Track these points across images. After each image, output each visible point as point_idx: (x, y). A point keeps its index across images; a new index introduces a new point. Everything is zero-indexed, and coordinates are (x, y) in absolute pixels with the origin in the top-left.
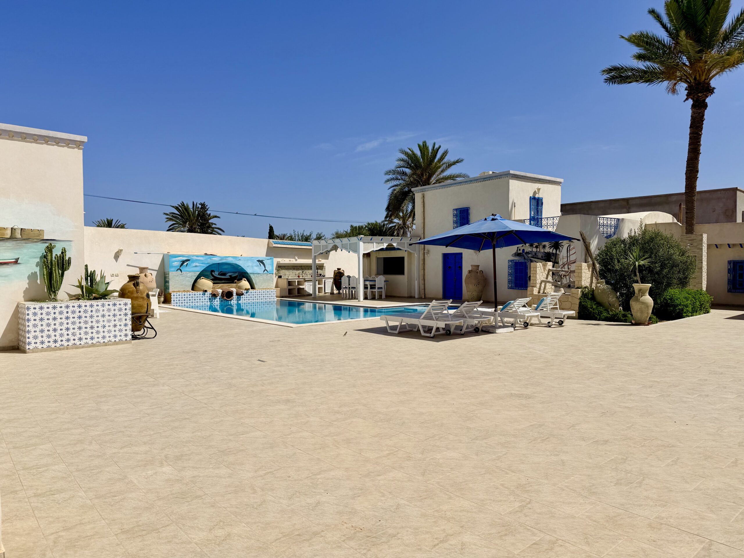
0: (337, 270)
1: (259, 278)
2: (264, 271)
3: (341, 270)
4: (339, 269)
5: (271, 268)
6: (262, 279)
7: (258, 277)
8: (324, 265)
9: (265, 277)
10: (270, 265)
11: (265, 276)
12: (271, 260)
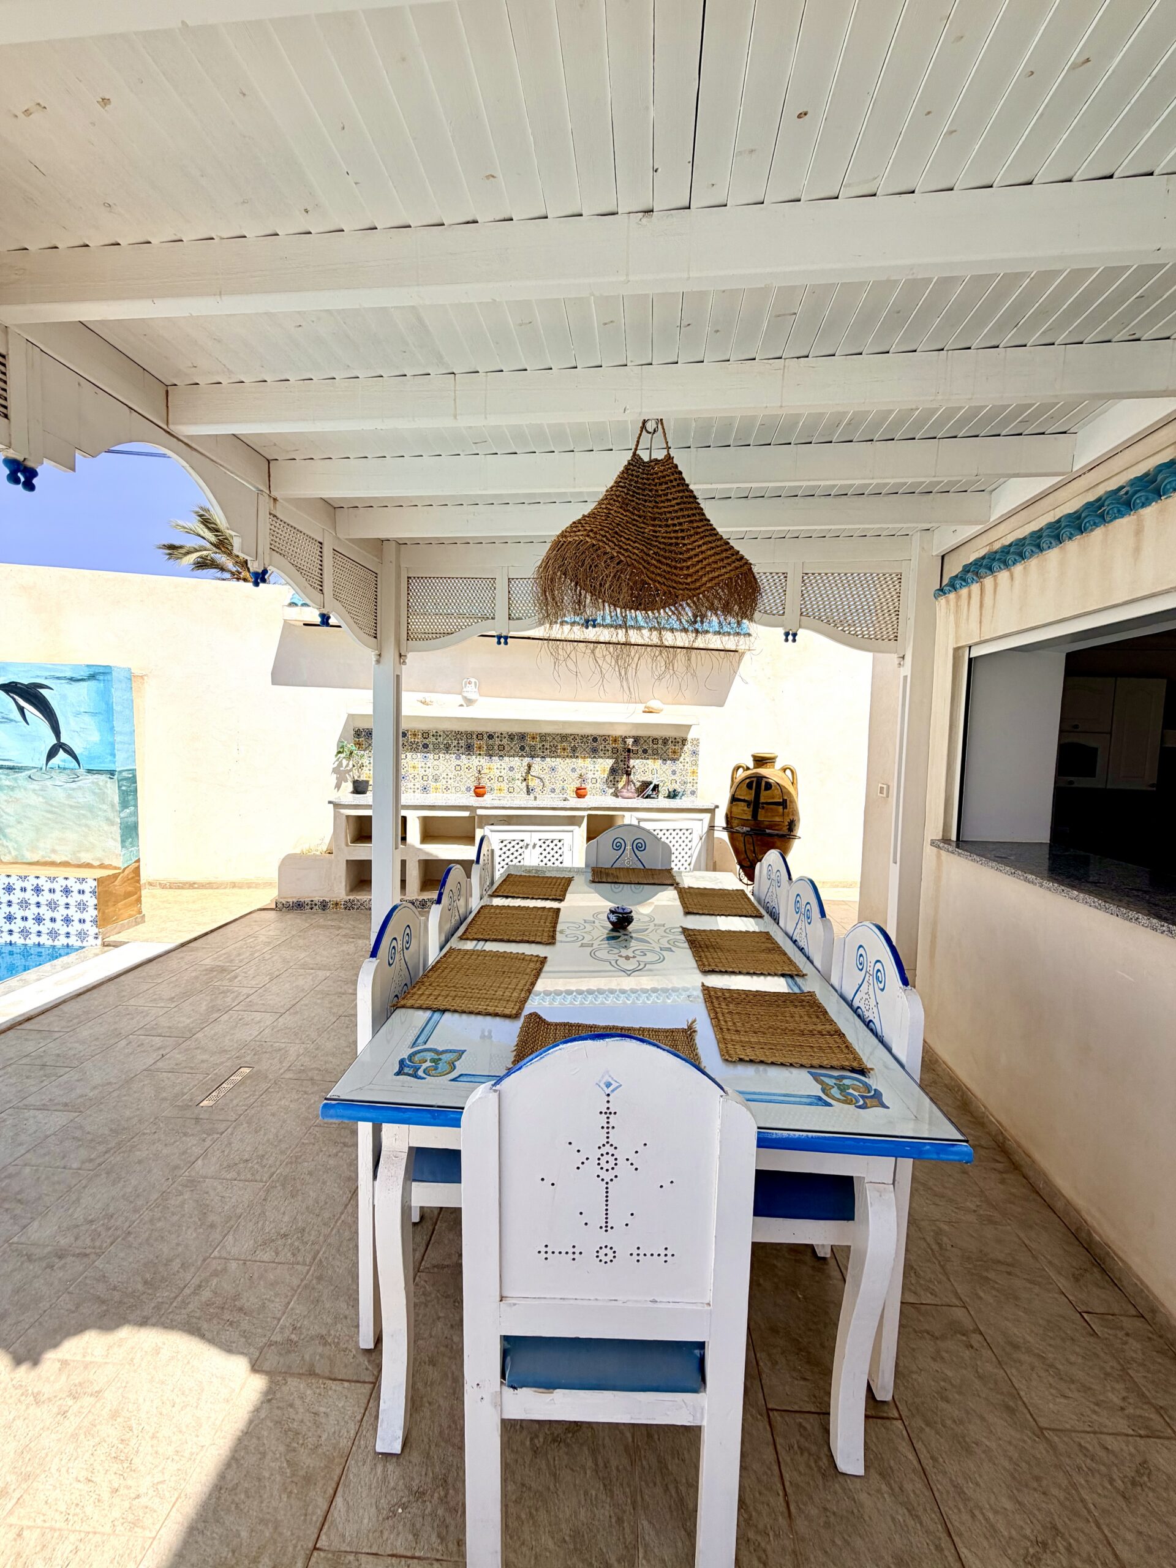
0: (751, 765)
1: (18, 794)
2: (52, 754)
3: (779, 764)
4: (761, 761)
5: (95, 737)
6: (35, 800)
7: (12, 789)
8: (690, 737)
9: (60, 794)
10: (94, 714)
11: (57, 787)
12: (92, 684)
